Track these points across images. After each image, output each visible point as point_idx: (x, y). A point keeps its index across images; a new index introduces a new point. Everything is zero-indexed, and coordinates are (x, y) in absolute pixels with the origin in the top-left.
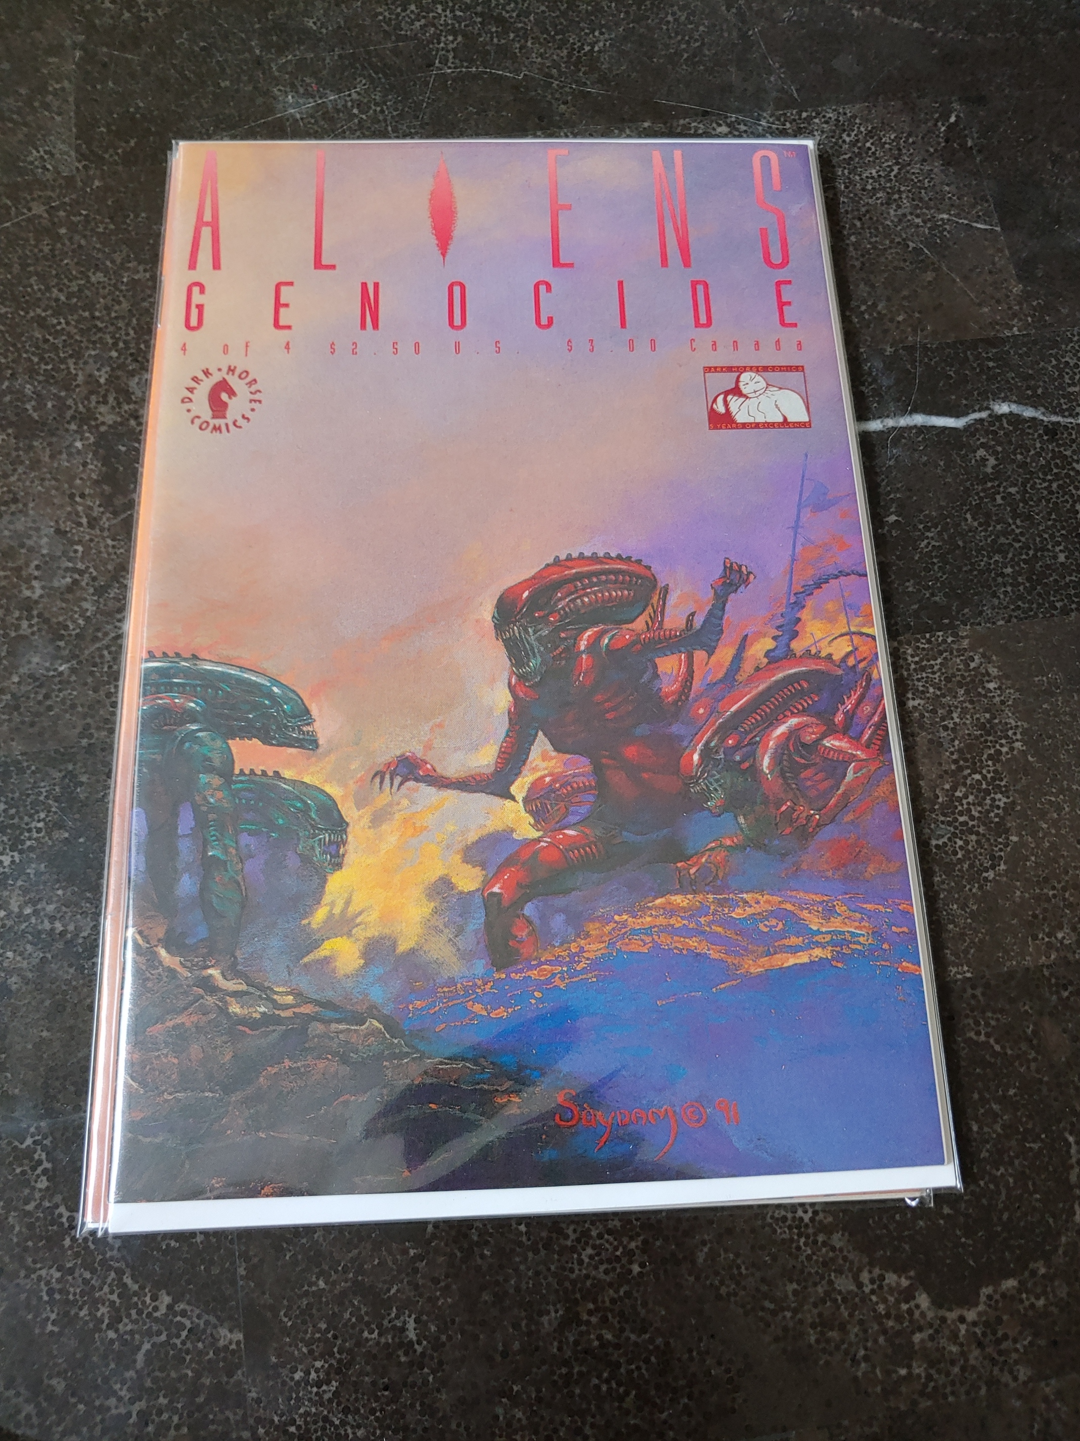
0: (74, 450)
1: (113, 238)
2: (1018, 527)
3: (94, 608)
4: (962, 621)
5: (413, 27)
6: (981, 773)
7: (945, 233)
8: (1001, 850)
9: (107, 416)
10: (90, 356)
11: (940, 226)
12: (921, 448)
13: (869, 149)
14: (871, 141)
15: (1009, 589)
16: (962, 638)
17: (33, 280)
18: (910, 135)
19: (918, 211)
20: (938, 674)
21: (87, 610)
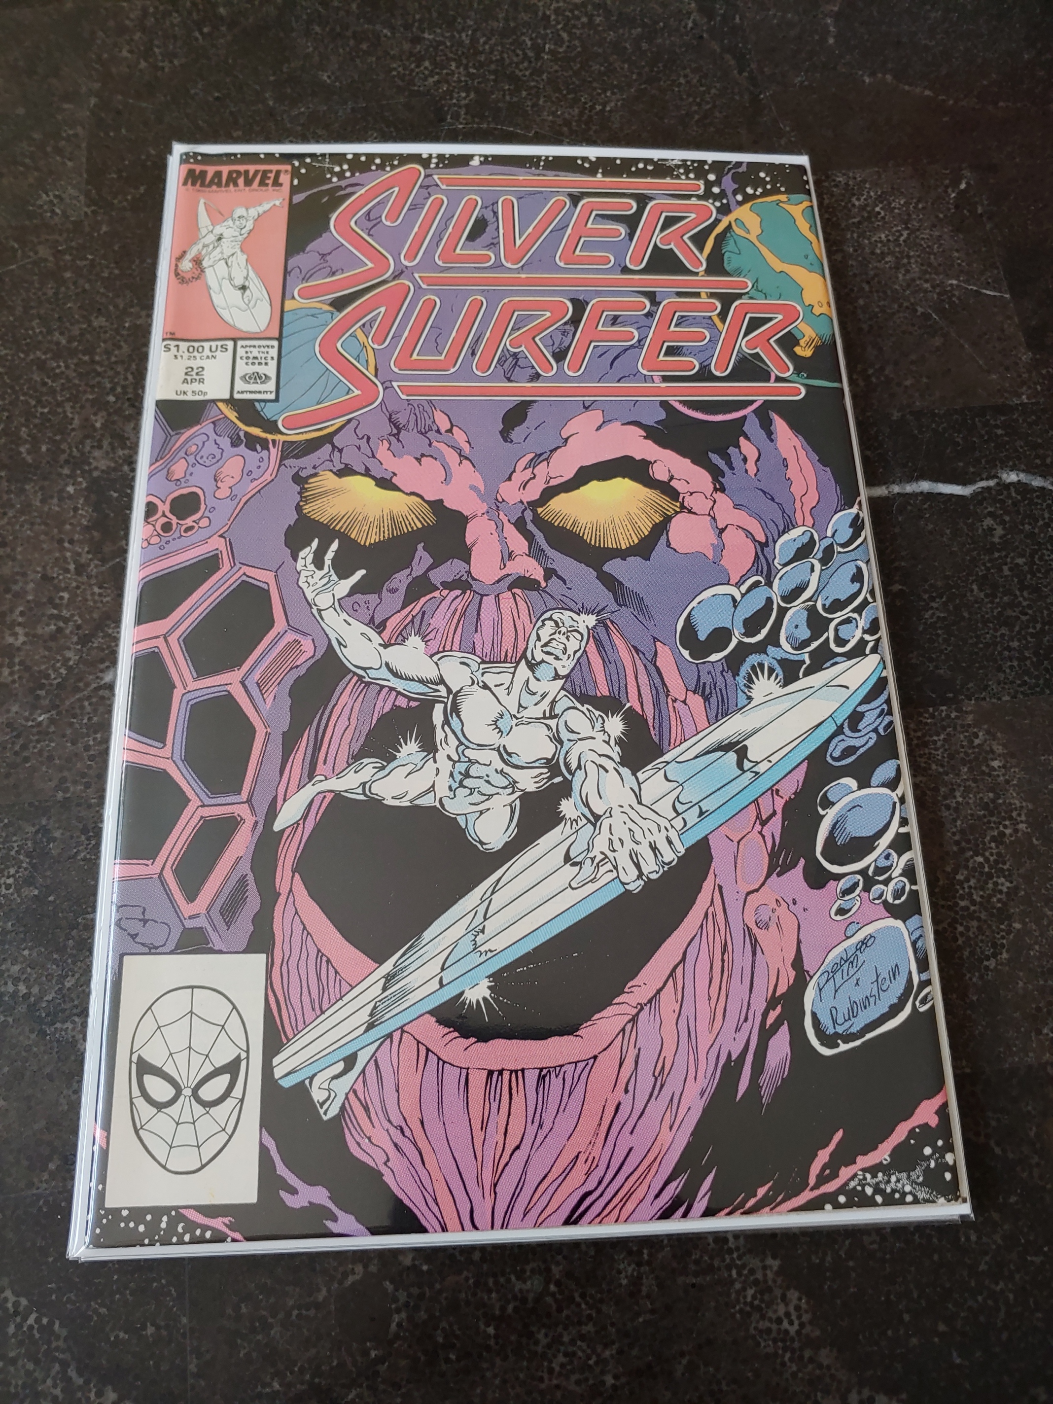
0: (65, 495)
1: (118, 283)
2: (1025, 599)
3: (77, 657)
4: (966, 696)
5: (426, 83)
6: (983, 855)
7: (954, 299)
8: (1003, 937)
9: (100, 462)
10: (87, 400)
11: (950, 291)
12: (927, 516)
13: (879, 213)
14: (881, 206)
15: (1015, 663)
16: (966, 712)
17: (35, 323)
18: (919, 201)
19: (927, 276)
20: (941, 750)
21: (70, 659)
